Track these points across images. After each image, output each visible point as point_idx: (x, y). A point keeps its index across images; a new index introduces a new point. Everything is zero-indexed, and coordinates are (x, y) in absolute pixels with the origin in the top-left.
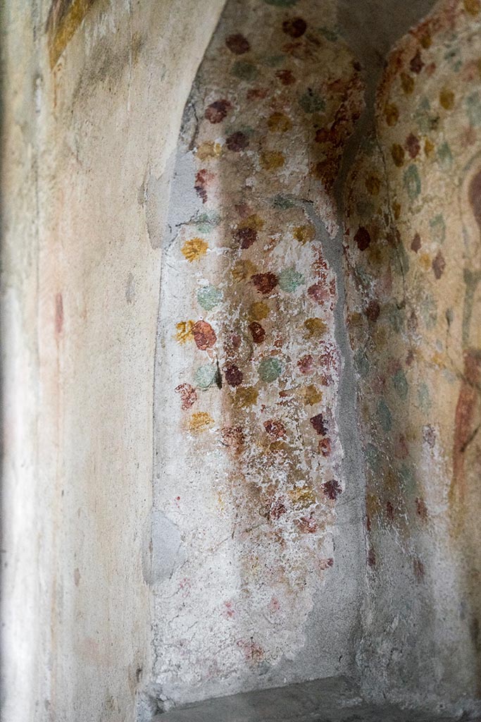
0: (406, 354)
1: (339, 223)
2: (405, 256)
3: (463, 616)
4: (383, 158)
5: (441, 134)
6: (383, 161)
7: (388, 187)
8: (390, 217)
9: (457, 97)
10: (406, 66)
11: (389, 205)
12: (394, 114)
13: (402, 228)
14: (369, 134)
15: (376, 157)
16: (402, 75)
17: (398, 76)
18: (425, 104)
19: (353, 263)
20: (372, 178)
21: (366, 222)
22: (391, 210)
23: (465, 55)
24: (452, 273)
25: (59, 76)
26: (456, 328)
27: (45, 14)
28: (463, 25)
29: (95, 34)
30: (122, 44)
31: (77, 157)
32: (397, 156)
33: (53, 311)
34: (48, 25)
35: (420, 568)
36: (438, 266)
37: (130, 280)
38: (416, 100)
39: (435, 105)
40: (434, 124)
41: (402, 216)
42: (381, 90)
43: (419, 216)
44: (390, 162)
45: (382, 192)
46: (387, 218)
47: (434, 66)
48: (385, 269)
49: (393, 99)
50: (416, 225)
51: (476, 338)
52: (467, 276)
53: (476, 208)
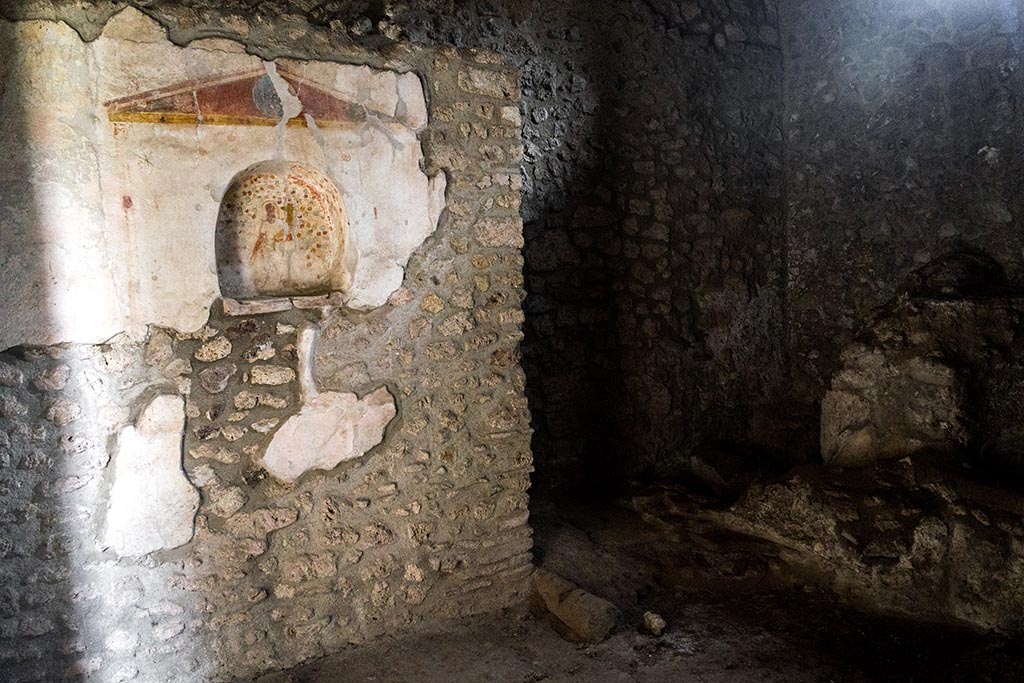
0: (239, 231)
7: (240, 198)
9: (265, 189)
10: (253, 179)
13: (243, 207)
18: (256, 187)
21: (231, 203)
23: (269, 184)
24: (257, 219)
25: (121, 127)
26: (258, 229)
27: (103, 99)
28: (269, 178)
29: (165, 132)
30: (190, 145)
31: (147, 160)
32: (245, 194)
33: (121, 201)
34: (106, 105)
35: (238, 273)
36: (254, 217)
37: (198, 205)
38: (253, 186)
39: (258, 189)
40: (257, 191)
41: (244, 205)
42: (245, 180)
43: (249, 206)
44: (242, 194)
45: (238, 199)
46: (238, 204)
47: (260, 182)
48: (235, 214)
49: (247, 183)
50: (248, 208)
51: (263, 231)
52: (262, 220)
53: (267, 209)
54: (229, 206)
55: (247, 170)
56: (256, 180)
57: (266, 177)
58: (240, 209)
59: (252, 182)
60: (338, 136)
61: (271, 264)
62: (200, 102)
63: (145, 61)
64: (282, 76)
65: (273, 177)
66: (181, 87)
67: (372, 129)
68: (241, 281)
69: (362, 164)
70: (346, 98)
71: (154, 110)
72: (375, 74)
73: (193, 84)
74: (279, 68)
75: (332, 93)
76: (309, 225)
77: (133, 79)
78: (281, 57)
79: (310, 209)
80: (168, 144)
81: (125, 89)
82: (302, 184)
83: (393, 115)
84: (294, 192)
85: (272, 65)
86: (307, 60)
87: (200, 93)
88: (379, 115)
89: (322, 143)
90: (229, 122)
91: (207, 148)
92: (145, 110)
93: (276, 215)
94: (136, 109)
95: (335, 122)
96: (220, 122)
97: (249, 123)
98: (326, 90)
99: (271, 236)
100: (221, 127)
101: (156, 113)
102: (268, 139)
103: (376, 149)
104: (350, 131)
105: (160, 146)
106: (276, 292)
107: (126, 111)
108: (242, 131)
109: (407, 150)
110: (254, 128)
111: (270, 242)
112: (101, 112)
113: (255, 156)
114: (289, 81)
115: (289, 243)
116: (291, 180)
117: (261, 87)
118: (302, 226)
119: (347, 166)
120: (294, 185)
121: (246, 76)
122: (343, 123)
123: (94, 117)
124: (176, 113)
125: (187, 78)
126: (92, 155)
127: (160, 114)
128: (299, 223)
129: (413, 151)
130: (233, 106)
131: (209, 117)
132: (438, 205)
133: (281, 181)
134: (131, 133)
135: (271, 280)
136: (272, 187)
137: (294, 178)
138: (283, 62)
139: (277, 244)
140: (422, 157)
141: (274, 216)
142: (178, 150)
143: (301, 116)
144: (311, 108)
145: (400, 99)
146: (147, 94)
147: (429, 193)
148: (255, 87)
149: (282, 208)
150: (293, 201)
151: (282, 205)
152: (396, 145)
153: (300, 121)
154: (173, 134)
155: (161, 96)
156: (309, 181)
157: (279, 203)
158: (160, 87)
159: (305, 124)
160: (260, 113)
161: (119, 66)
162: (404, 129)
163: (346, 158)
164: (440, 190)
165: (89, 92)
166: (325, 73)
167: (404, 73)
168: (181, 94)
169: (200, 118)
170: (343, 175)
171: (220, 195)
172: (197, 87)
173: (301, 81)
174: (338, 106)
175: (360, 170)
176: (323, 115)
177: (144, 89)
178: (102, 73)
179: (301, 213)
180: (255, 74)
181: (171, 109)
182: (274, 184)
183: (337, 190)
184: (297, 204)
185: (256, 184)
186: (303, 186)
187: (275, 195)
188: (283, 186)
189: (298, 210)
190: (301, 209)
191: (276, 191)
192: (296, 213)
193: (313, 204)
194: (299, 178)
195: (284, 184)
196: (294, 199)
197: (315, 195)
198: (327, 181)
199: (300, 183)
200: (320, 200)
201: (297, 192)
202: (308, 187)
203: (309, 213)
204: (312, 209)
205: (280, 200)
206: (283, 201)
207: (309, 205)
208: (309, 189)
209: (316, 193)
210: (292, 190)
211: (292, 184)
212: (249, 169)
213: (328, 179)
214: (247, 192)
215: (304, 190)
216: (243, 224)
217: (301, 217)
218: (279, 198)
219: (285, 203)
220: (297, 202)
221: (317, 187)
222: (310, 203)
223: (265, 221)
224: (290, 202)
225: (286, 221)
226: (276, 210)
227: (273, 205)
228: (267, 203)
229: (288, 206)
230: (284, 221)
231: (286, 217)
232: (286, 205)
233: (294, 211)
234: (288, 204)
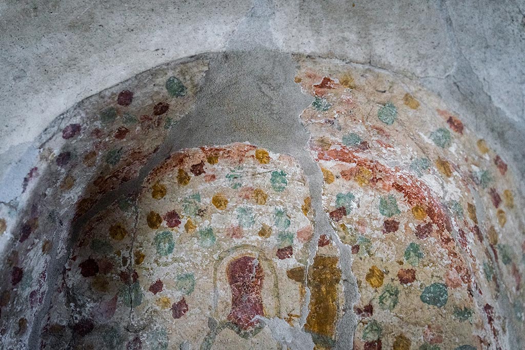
1: (68, 249)
2: (140, 293)
4: (137, 217)
5: (207, 222)
6: (136, 218)
7: (134, 239)
8: (129, 261)
9: (230, 204)
10: (187, 166)
11: (131, 251)
12: (161, 192)
13: (142, 273)
14: (130, 195)
15: (130, 214)
16: (180, 171)
17: (176, 169)
18: (197, 197)
19: (70, 284)
20: (119, 227)
21: (98, 256)
22: (132, 256)
23: (246, 182)
24: (194, 318)
28: (249, 163)
32: (153, 221)
36: (179, 309)
38: (187, 191)
39: (207, 201)
40: (201, 213)
41: (145, 263)
42: (156, 171)
43: (167, 269)
44: (143, 223)
45: (127, 240)
46: (125, 261)
47: (214, 177)
48: (108, 298)
49: (166, 183)
50: (159, 274)
52: (211, 323)
53: (233, 279)
54: (89, 268)
55: (126, 97)
56: (198, 169)
57: (236, 159)
58: (130, 279)
59: (183, 179)
65: (262, 158)
76: (401, 346)
84: (340, 212)
93: (268, 302)
116: (331, 165)
118: (372, 349)
120: (341, 186)
128: (360, 337)
133: (294, 170)
136: (259, 195)
137: (342, 156)
141: (258, 308)
149: (295, 274)
150: (338, 247)
151: (292, 262)
157: (284, 253)
179: (367, 294)
182: (268, 181)
183: (506, 158)
184: (353, 258)
185: (198, 184)
186: (380, 184)
187: (268, 223)
188: (299, 191)
189: (359, 283)
190: (368, 277)
191: (271, 209)
192: (349, 294)
193: (419, 256)
194: (361, 156)
195: (303, 180)
196: (343, 238)
197: (428, 219)
198: (459, 128)
199: (368, 174)
200: (448, 240)
201: (355, 212)
202: (399, 188)
203: (402, 297)
204: (414, 278)
205: (287, 244)
206: (298, 246)
207: (404, 259)
208: (400, 196)
209: (430, 212)
210: (333, 204)
211: (337, 181)
212: (142, 100)
213: (464, 116)
214: (163, 213)
215: (384, 204)
216: (137, 339)
217: (369, 309)
218: (282, 236)
219: (304, 252)
220: (356, 249)
221: (431, 181)
222: (407, 254)
223: (224, 325)
224: (324, 251)
225: (307, 328)
226: (268, 283)
227: (256, 262)
228: (236, 255)
229: (316, 266)
230: (299, 325)
231: (307, 313)
232: (311, 262)
233: (341, 287)
234: (320, 261)
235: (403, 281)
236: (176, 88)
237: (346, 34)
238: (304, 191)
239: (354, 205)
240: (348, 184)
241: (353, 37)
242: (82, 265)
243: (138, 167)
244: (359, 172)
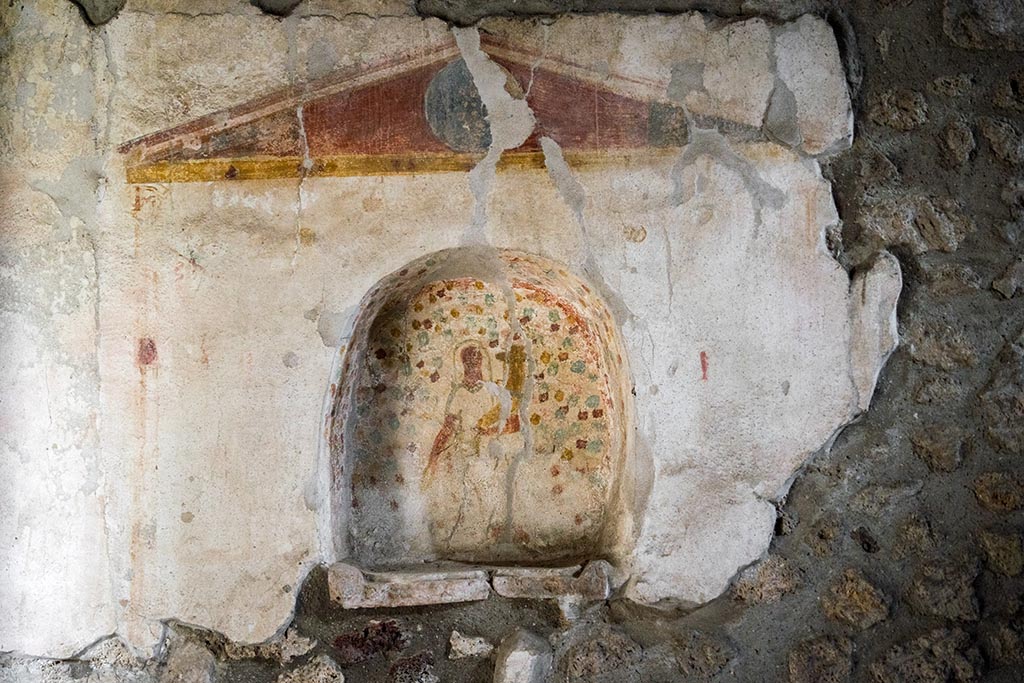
0: (402, 410)
1: (368, 344)
2: (411, 368)
3: (423, 522)
5: (448, 325)
6: (406, 324)
7: (406, 337)
8: (403, 349)
9: (461, 315)
10: (434, 292)
11: (404, 343)
12: (420, 308)
13: (412, 357)
14: (401, 311)
15: (402, 321)
16: (431, 295)
17: (428, 294)
18: (441, 310)
19: (370, 364)
20: (396, 330)
21: (385, 347)
22: (405, 346)
23: (470, 301)
24: (443, 382)
25: (149, 194)
26: (442, 404)
27: (118, 138)
28: (472, 290)
29: (234, 200)
30: (283, 225)
31: (193, 261)
32: (416, 325)
33: (132, 348)
34: (124, 149)
35: (395, 505)
36: (434, 377)
37: (290, 355)
38: (435, 308)
39: (447, 313)
40: (444, 320)
41: (413, 351)
42: (416, 296)
43: (425, 354)
44: (410, 326)
45: (401, 337)
46: (401, 349)
47: (451, 298)
48: (394, 371)
49: (422, 302)
50: (422, 357)
51: (454, 410)
52: (453, 385)
53: (464, 360)
54: (381, 354)
55: (404, 272)
56: (441, 294)
57: (464, 287)
58: (405, 360)
59: (432, 300)
60: (617, 185)
61: (469, 487)
62: (309, 127)
63: (206, 54)
64: (493, 58)
65: (479, 286)
66: (273, 102)
67: (701, 162)
68: (399, 523)
69: (674, 245)
70: (642, 93)
71: (216, 154)
72: (717, 28)
73: (298, 92)
74: (486, 40)
75: (609, 83)
76: (559, 396)
77: (178, 91)
78: (493, 14)
79: (563, 357)
80: (238, 223)
81: (164, 112)
82: (546, 299)
83: (758, 123)
84: (526, 319)
85: (474, 34)
86: (553, 16)
87: (310, 109)
88: (723, 125)
89: (577, 201)
90: (369, 167)
91: (320, 228)
92: (197, 156)
93: (485, 372)
94: (180, 155)
95: (612, 152)
96: (351, 169)
97: (412, 167)
98: (596, 78)
99: (470, 421)
100: (352, 181)
101: (218, 160)
102: (454, 199)
103: (711, 207)
104: (647, 170)
105: (223, 229)
106: (475, 551)
107: (159, 161)
108: (394, 187)
109: (795, 206)
110: (423, 178)
111: (469, 436)
112: (112, 165)
113: (420, 240)
114: (507, 66)
115: (509, 436)
116: (521, 291)
117: (445, 86)
118: (543, 398)
119: (635, 253)
120: (526, 304)
121: (413, 65)
122: (632, 151)
123: (97, 177)
124: (260, 158)
125: (286, 81)
126: (88, 256)
127: (225, 162)
128: (537, 391)
129: (811, 209)
130: (379, 134)
131: (326, 159)
132: (874, 342)
133: (498, 293)
134: (166, 205)
135: (467, 523)
136: (478, 309)
137: (527, 286)
138: (496, 26)
139: (485, 440)
140: (835, 220)
141: (480, 376)
142: (257, 236)
143: (532, 143)
144: (557, 122)
145: (779, 84)
146: (204, 122)
147: (852, 312)
148: (431, 88)
149: (500, 356)
150: (525, 340)
151: (498, 349)
152: (766, 198)
153: (529, 154)
154: (250, 203)
155: (231, 123)
156: (558, 291)
157: (493, 344)
158: (232, 104)
159: (539, 162)
160: (439, 143)
161: (153, 68)
162: (785, 155)
163: (634, 234)
164: (882, 304)
165: (92, 126)
166: (595, 40)
167: (793, 19)
168: (272, 117)
169: (308, 163)
170: (626, 276)
171: (344, 330)
172: (307, 97)
173: (535, 63)
174: (624, 114)
175: (669, 261)
176: (584, 136)
177: (198, 111)
178: (121, 86)
179: (541, 367)
180: (433, 58)
181: (250, 149)
182: (483, 301)
183: (609, 312)
184: (533, 347)
185: (442, 303)
186: (549, 303)
187: (484, 327)
188: (502, 306)
189: (537, 361)
190: (542, 358)
191: (486, 317)
192: (531, 368)
193: (571, 345)
194: (538, 287)
195: (504, 300)
196: (527, 335)
197: (576, 324)
198: (588, 290)
199: (542, 297)
200: (587, 336)
201: (534, 319)
202: (560, 305)
203: (560, 368)
204: (567, 358)
205: (495, 339)
206: (502, 340)
207: (562, 347)
208: (560, 310)
209: (577, 320)
210: (522, 315)
211: (524, 301)
212: (411, 271)
213: (589, 286)
214: (421, 321)
215: (551, 314)
216: (411, 394)
217: (542, 376)
218: (493, 334)
219: (505, 344)
220: (535, 341)
221: (577, 306)
222: (564, 344)
223: (460, 386)
224: (516, 342)
225: (507, 387)
226: (485, 362)
227: (478, 350)
228: (466, 345)
229: (512, 352)
230: (503, 386)
231: (507, 378)
232: (509, 349)
233: (526, 364)
234: (514, 348)
235: (561, 360)
236: (431, 263)
237: (527, 237)
238: (505, 306)
239: (534, 315)
240: (530, 302)
241: (531, 238)
242: (376, 353)
243: (406, 295)
244: (537, 295)
